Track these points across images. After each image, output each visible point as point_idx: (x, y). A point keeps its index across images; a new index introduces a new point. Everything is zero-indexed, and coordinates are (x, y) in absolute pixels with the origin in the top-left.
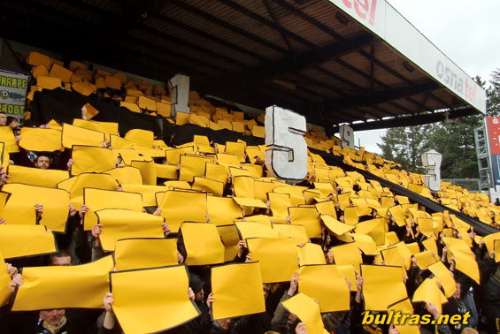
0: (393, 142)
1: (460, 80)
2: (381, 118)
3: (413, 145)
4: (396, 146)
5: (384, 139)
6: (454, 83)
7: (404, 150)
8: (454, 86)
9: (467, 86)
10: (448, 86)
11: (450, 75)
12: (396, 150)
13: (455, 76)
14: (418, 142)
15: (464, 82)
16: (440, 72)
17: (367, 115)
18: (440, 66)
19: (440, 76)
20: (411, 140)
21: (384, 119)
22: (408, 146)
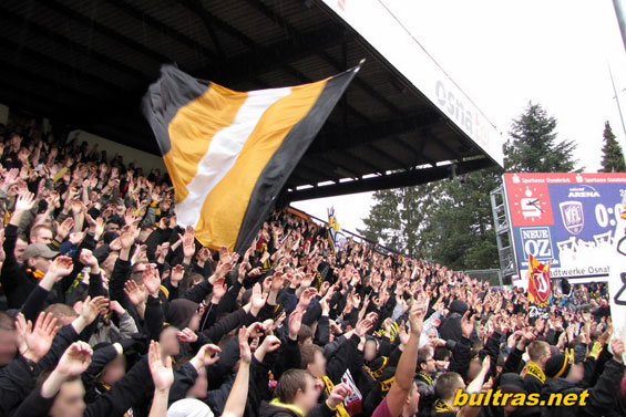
0: (380, 226)
1: (469, 113)
2: (360, 176)
3: (408, 230)
4: (384, 231)
5: (366, 222)
6: (460, 115)
7: (395, 238)
8: (460, 118)
9: (477, 123)
10: (452, 118)
11: (454, 102)
12: (385, 237)
13: (461, 105)
14: (416, 225)
15: (474, 116)
16: (441, 97)
17: (339, 171)
18: (441, 88)
19: (442, 103)
20: (406, 222)
21: (365, 177)
22: (401, 232)
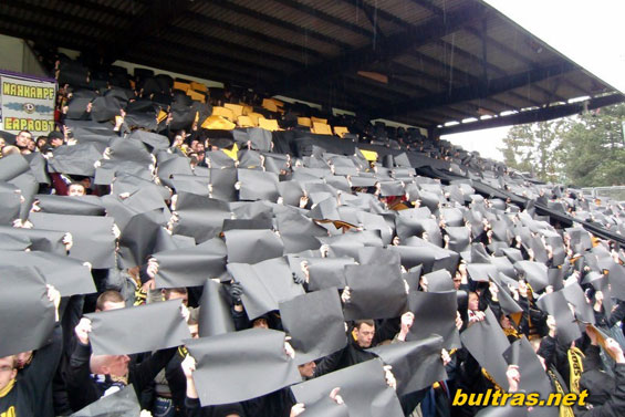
0: (516, 144)
2: (498, 113)
3: (542, 146)
4: (520, 148)
5: (505, 141)
7: (530, 154)
12: (520, 154)
14: (549, 143)
17: (480, 111)
20: (539, 140)
21: (502, 114)
22: (535, 148)
